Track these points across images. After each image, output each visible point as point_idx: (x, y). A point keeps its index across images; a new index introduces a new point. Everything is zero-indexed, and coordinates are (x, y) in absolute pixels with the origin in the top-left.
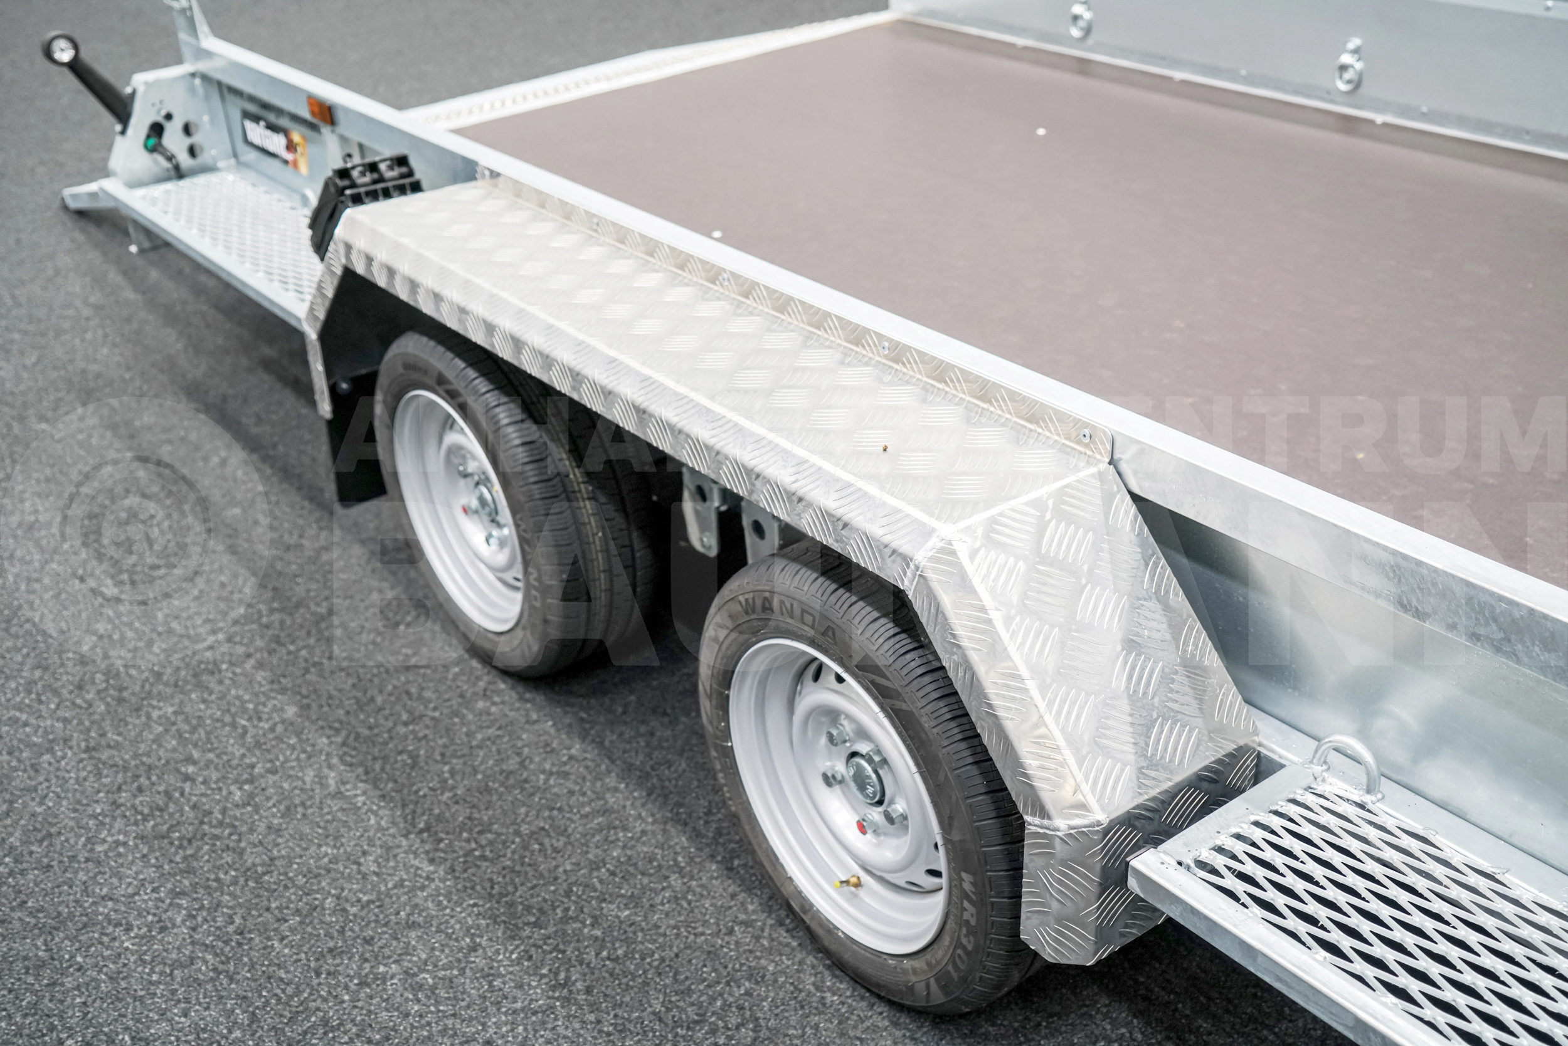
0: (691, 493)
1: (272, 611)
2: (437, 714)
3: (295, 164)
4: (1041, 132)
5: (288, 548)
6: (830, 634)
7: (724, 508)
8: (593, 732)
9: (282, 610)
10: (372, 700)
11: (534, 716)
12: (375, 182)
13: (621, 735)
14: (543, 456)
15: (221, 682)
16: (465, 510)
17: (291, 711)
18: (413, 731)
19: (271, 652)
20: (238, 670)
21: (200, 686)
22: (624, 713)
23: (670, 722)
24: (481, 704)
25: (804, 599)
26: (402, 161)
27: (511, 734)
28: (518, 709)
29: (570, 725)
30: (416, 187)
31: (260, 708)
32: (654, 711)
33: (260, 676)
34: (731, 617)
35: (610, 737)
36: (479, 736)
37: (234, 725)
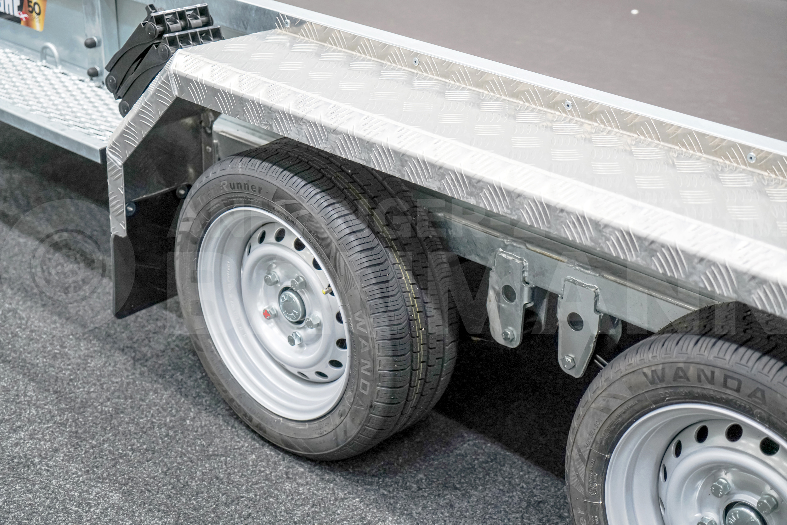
0: (497, 294)
1: (62, 411)
2: (252, 495)
3: (28, 23)
4: (635, 12)
5: (55, 357)
6: (759, 394)
7: (529, 305)
8: (398, 506)
9: (71, 409)
10: (186, 484)
11: (341, 495)
12: (184, 29)
13: (424, 507)
14: (382, 261)
15: (39, 473)
16: (266, 314)
17: (116, 497)
18: (236, 511)
19: (76, 446)
20: (51, 463)
21: (19, 477)
22: (420, 489)
23: (463, 495)
24: (288, 486)
25: (727, 366)
26: (204, 11)
27: (326, 509)
28: (324, 489)
29: (376, 501)
30: (217, 34)
31: (85, 495)
32: (445, 486)
33: (73, 467)
34: (630, 388)
35: (416, 511)
36: (299, 513)
37: (67, 512)
